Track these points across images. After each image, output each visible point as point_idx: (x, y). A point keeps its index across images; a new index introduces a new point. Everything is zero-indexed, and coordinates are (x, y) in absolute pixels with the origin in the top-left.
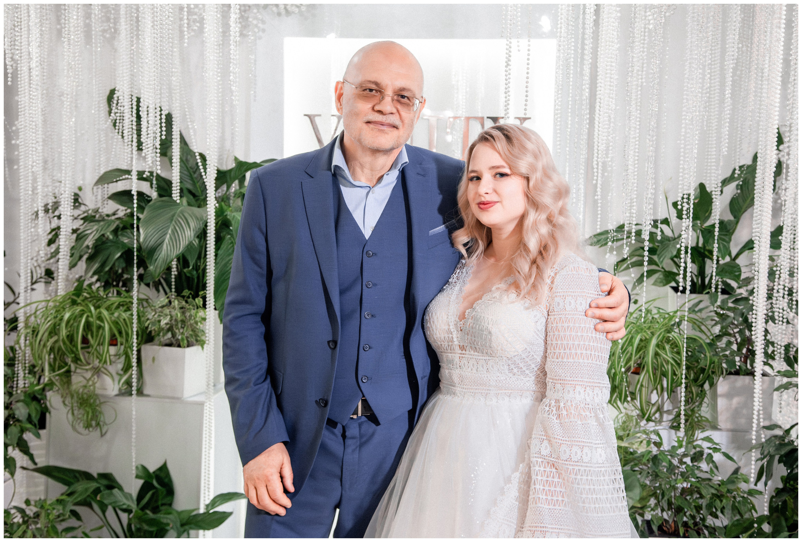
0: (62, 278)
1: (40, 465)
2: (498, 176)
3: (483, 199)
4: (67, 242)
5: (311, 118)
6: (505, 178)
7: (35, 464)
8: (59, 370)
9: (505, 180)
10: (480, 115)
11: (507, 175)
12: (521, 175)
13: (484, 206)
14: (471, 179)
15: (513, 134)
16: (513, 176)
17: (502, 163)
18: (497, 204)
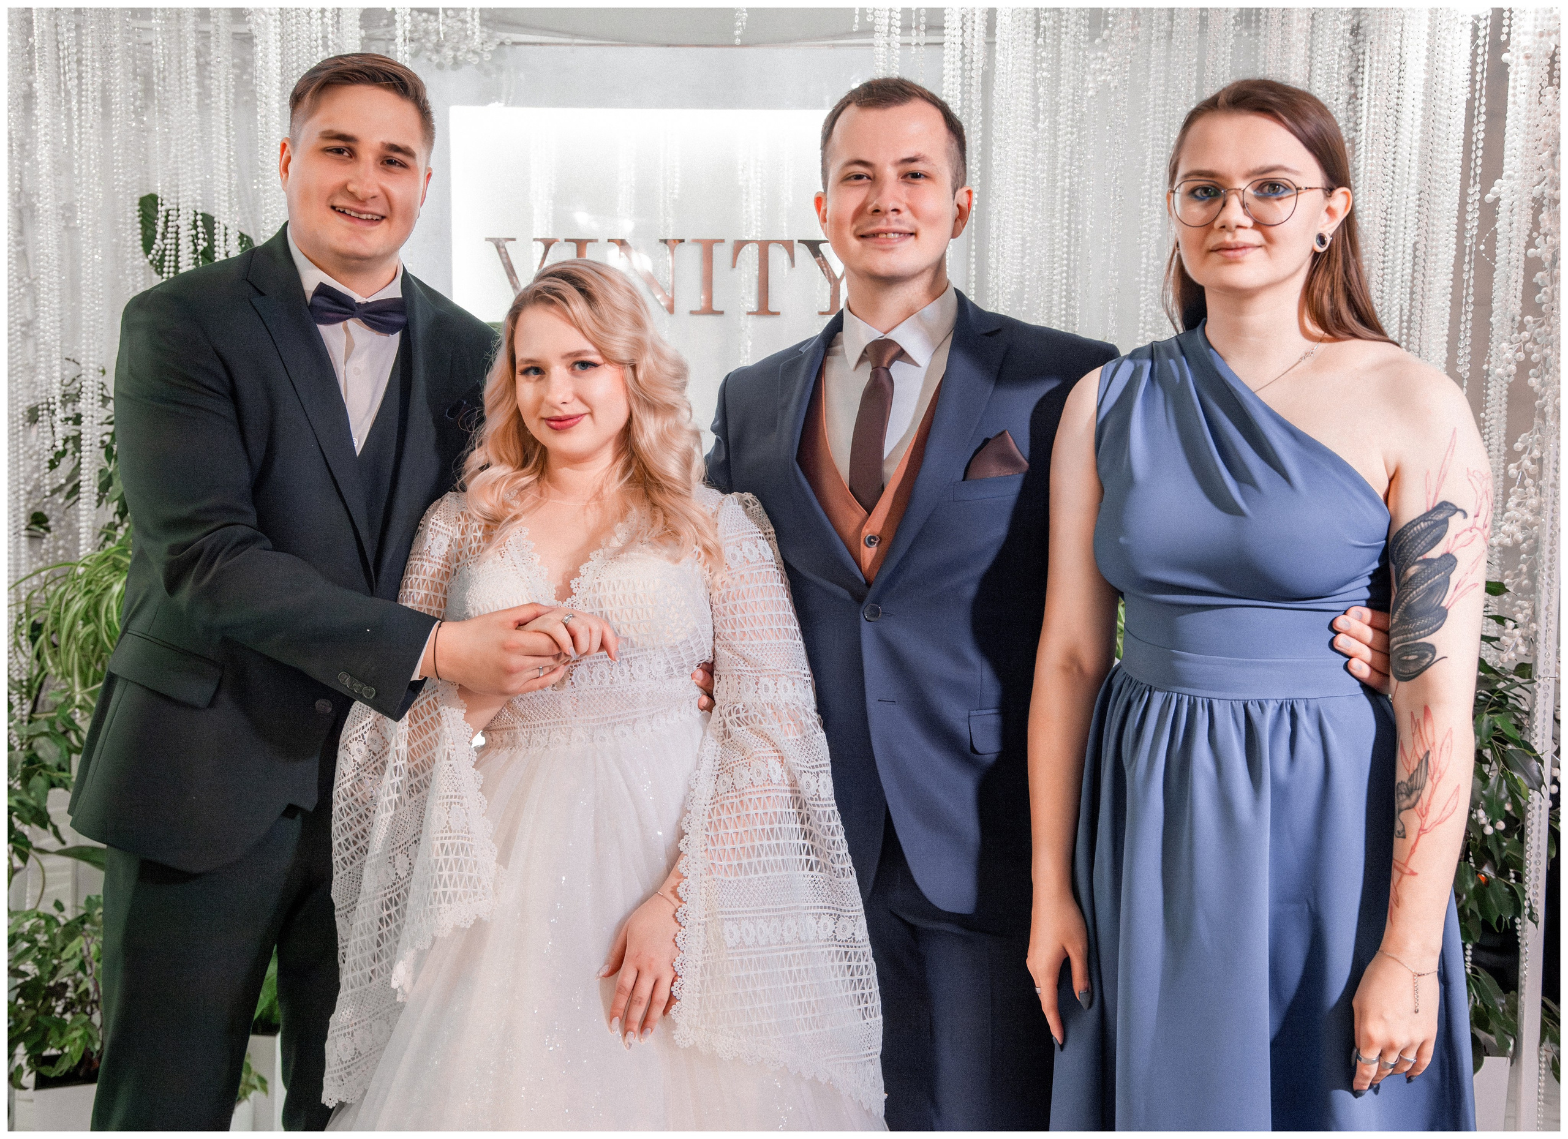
0: (88, 527)
1: (69, 845)
2: (577, 366)
3: (558, 414)
4: (94, 465)
5: (499, 245)
6: (591, 371)
7: (63, 843)
8: (94, 684)
9: (592, 374)
10: (786, 237)
11: (594, 365)
12: (620, 363)
13: (561, 423)
14: (525, 372)
15: (594, 287)
16: (609, 367)
17: (585, 345)
18: (585, 419)
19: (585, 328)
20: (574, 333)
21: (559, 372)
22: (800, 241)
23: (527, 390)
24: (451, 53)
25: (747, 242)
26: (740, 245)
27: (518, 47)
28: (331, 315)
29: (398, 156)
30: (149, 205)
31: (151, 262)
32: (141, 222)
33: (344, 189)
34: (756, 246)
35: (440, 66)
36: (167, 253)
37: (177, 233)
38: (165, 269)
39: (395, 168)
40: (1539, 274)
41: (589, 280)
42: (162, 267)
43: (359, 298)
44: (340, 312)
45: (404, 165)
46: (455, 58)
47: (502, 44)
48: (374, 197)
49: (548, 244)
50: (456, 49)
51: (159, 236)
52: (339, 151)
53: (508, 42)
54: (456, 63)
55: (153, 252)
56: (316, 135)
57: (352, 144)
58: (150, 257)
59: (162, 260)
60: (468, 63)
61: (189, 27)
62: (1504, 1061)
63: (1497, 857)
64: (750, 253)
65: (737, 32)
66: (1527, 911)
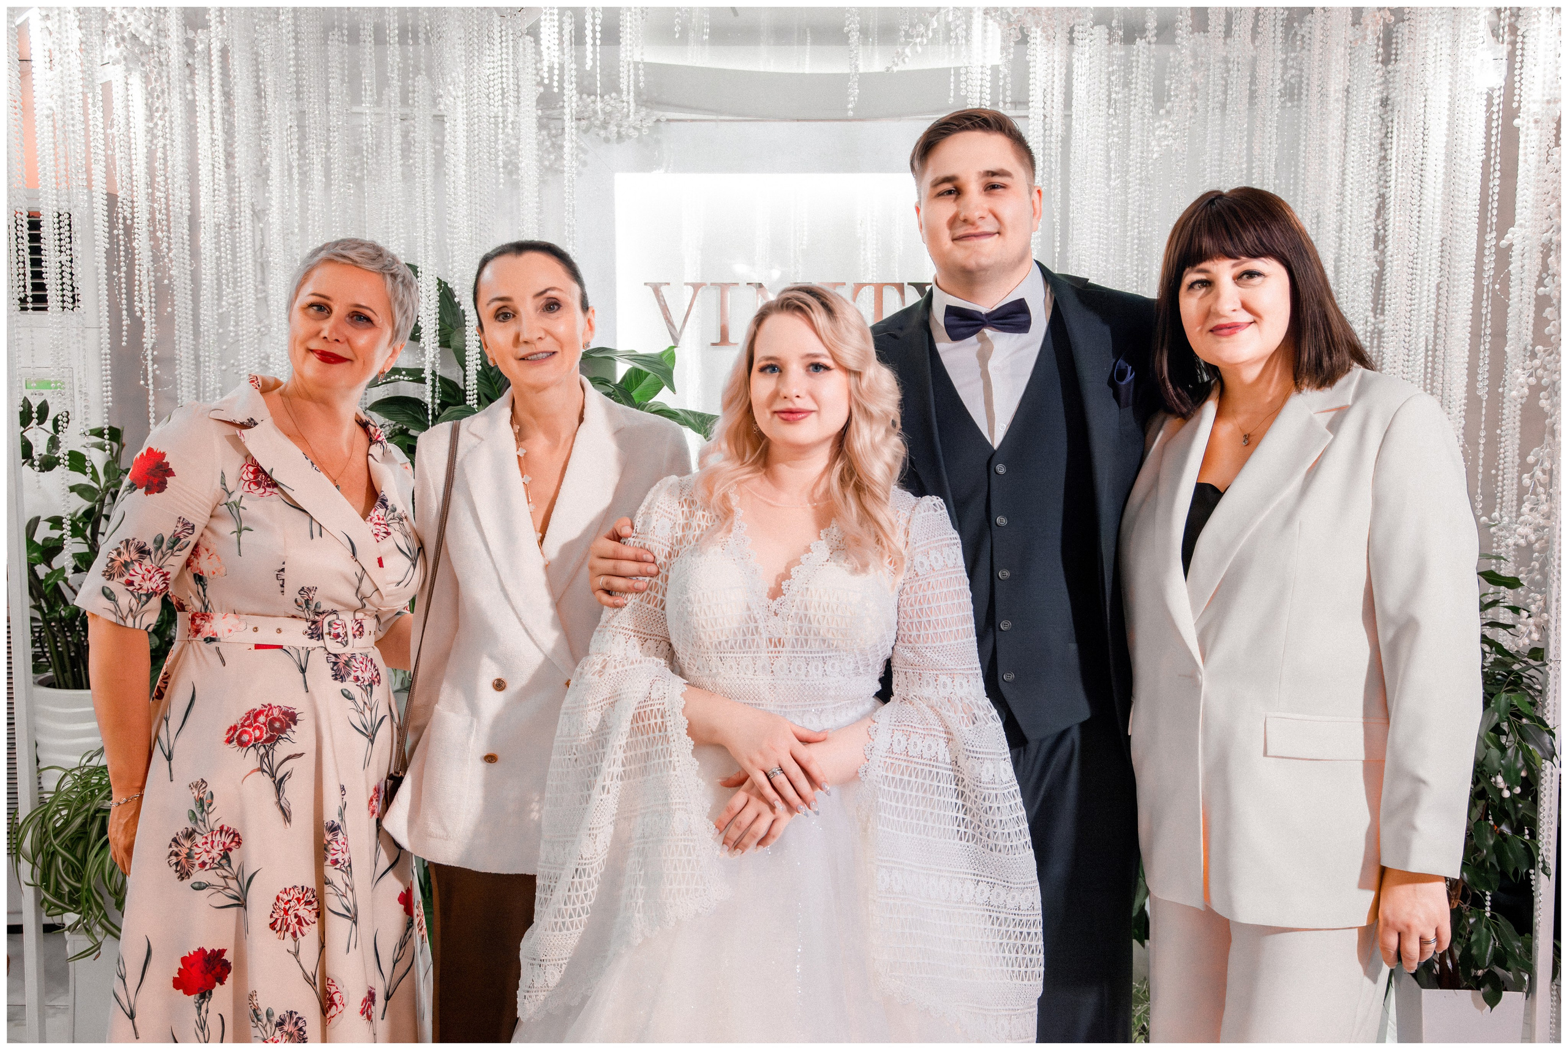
2: (813, 369)
3: (792, 406)
5: (656, 289)
9: (822, 375)
10: (898, 281)
11: (827, 368)
12: (847, 369)
13: (792, 415)
14: (762, 368)
15: (833, 302)
16: (838, 373)
17: (822, 350)
18: (813, 415)
19: (822, 332)
20: (816, 340)
21: (796, 370)
22: (909, 284)
23: (763, 385)
24: (616, 129)
25: (865, 284)
26: (859, 287)
34: (872, 288)
40: (1548, 310)
41: (829, 297)
47: (658, 120)
49: (696, 287)
53: (663, 119)
54: (620, 137)
60: (630, 137)
61: (396, 110)
62: (1520, 996)
63: (1513, 817)
64: (868, 294)
65: (850, 106)
66: (1541, 865)
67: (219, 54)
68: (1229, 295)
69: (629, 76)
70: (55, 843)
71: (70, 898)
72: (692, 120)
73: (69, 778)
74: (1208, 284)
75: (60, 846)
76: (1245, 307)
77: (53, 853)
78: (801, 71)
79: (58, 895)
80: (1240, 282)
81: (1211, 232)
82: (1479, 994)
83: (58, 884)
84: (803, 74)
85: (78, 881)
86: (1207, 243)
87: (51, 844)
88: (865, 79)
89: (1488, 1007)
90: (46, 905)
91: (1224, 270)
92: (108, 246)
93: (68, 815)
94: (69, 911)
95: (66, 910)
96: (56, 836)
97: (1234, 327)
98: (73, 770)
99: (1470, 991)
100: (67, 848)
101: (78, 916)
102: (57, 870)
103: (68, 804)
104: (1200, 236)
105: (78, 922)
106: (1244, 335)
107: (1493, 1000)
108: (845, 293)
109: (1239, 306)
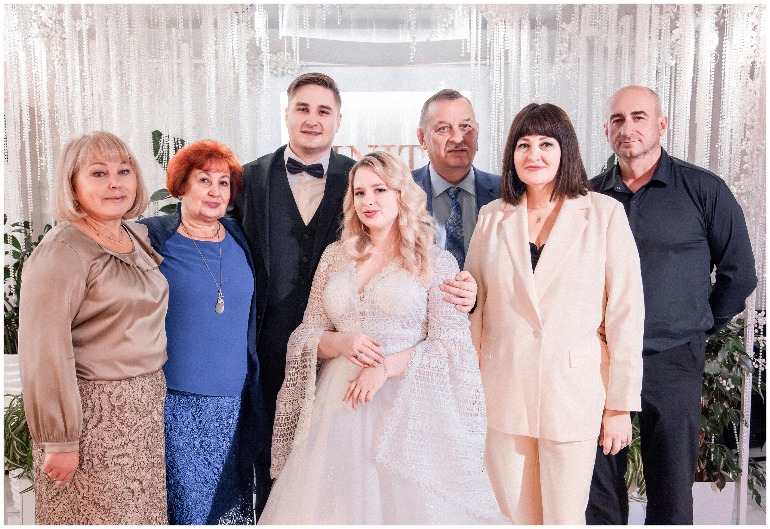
2: (377, 191)
3: (368, 209)
6: (383, 192)
11: (384, 190)
12: (395, 189)
13: (369, 214)
14: (357, 194)
15: (386, 159)
16: (389, 191)
17: (380, 181)
18: (379, 212)
19: (380, 174)
20: (377, 177)
21: (369, 192)
23: (357, 200)
24: (282, 70)
25: (404, 146)
26: (401, 148)
27: (309, 67)
28: (296, 170)
29: (325, 110)
30: (157, 136)
31: (157, 159)
32: (153, 142)
33: (304, 124)
34: (408, 148)
35: (276, 75)
36: (164, 155)
37: (168, 146)
38: (164, 162)
39: (325, 114)
41: (383, 157)
42: (162, 160)
43: (304, 164)
44: (297, 169)
45: (327, 113)
46: (283, 72)
47: (302, 66)
48: (315, 126)
50: (284, 68)
51: (161, 148)
52: (303, 110)
53: (304, 65)
54: (283, 74)
55: (159, 154)
56: (294, 104)
57: (307, 107)
58: (157, 156)
59: (162, 158)
60: (288, 74)
61: (175, 61)
62: (734, 484)
63: (730, 400)
64: (406, 152)
65: (412, 57)
66: (744, 422)
67: (87, 32)
68: (536, 152)
69: (296, 43)
70: (12, 434)
71: (20, 461)
72: (318, 66)
73: (16, 400)
74: (527, 146)
75: (15, 435)
76: (543, 159)
77: (11, 439)
78: (371, 42)
79: (14, 459)
80: (542, 147)
81: (532, 123)
82: (714, 484)
83: (14, 454)
84: (373, 43)
85: (24, 453)
86: (530, 127)
87: (10, 434)
88: (419, 45)
89: (719, 490)
90: (8, 465)
91: (535, 140)
92: (30, 130)
93: (18, 419)
94: (20, 468)
95: (17, 467)
96: (12, 430)
97: (537, 168)
98: (18, 396)
99: (710, 483)
100: (19, 436)
101: (23, 470)
102: (14, 447)
103: (17, 414)
104: (527, 123)
105: (24, 472)
106: (540, 172)
107: (721, 486)
108: (394, 152)
109: (540, 158)
